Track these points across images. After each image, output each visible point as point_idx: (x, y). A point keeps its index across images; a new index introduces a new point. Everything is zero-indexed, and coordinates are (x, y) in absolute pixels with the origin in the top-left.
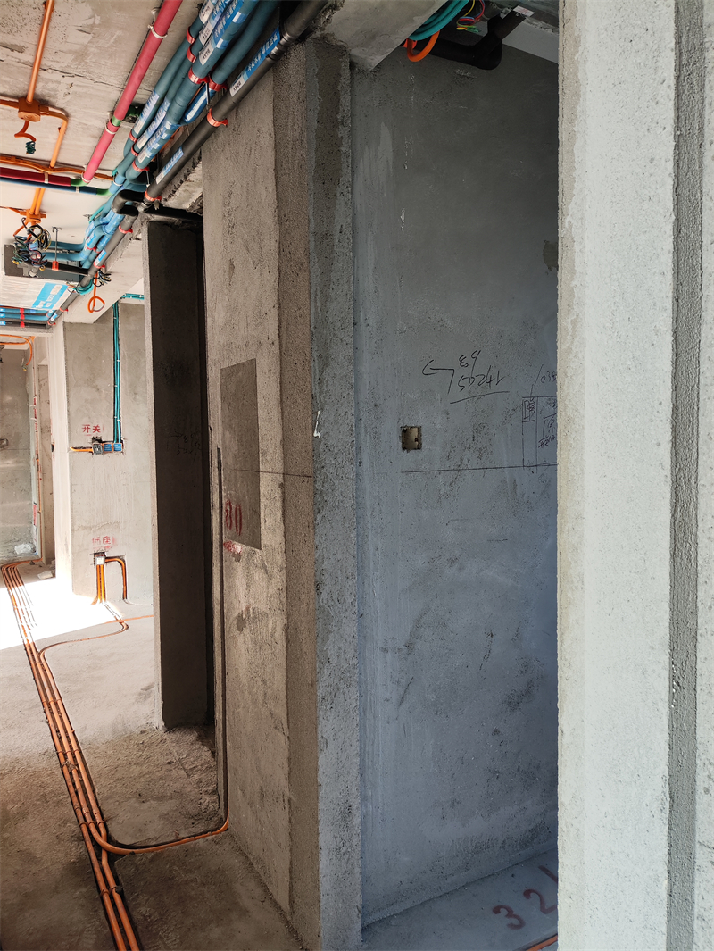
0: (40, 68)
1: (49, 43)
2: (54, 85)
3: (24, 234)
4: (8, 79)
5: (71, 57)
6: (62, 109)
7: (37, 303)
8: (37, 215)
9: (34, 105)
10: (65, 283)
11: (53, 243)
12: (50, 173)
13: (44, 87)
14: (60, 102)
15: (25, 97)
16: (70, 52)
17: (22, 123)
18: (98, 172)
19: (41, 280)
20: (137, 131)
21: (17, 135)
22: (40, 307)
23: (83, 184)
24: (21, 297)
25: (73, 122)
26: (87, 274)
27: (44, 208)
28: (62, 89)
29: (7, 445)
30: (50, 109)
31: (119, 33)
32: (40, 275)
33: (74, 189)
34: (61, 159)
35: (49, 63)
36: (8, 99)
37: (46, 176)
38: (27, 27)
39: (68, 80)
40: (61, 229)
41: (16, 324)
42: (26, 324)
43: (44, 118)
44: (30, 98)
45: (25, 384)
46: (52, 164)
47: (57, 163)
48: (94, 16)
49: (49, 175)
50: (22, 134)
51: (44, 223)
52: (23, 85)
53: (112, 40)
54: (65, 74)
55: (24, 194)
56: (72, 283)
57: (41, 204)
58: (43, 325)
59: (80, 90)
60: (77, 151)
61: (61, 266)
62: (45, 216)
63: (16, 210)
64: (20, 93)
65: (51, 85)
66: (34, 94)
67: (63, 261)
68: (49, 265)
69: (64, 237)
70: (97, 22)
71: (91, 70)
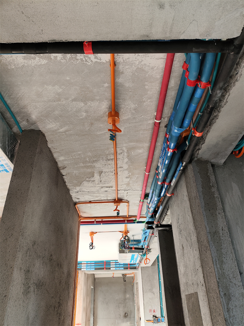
0: (117, 191)
1: (119, 183)
2: (123, 194)
3: (123, 239)
4: (110, 196)
5: (126, 185)
6: (126, 200)
7: (131, 261)
8: (127, 232)
9: (118, 201)
10: (138, 253)
11: (132, 241)
12: (127, 219)
13: (120, 195)
14: (125, 198)
15: (115, 199)
16: (125, 184)
17: (116, 206)
18: (141, 216)
19: (130, 254)
20: (149, 202)
21: (114, 211)
22: (132, 263)
23: (137, 221)
24: (125, 260)
25: (130, 203)
26: (144, 250)
27: (128, 230)
28: (125, 195)
29: (127, 315)
30: (123, 201)
31: (137, 176)
32: (130, 252)
33: (135, 223)
34: (130, 214)
35: (120, 189)
36: (111, 201)
37: (126, 220)
38: (112, 181)
39: (126, 192)
40: (135, 235)
41: (127, 268)
42: (130, 268)
43: (122, 204)
44: (117, 199)
45: (133, 290)
46: (127, 216)
47: (129, 216)
48: (129, 173)
49: (127, 220)
50: (116, 210)
51: (129, 235)
52: (114, 196)
53: (136, 178)
54: (125, 190)
55: (121, 227)
56: (140, 253)
57: (127, 229)
58: (135, 268)
59: (130, 194)
60: (134, 211)
61: (135, 248)
62: (129, 232)
63: (120, 232)
64: (113, 198)
65: (122, 194)
66: (118, 198)
67: (135, 246)
68: (131, 248)
69: (136, 238)
70: (130, 174)
71: (132, 187)
